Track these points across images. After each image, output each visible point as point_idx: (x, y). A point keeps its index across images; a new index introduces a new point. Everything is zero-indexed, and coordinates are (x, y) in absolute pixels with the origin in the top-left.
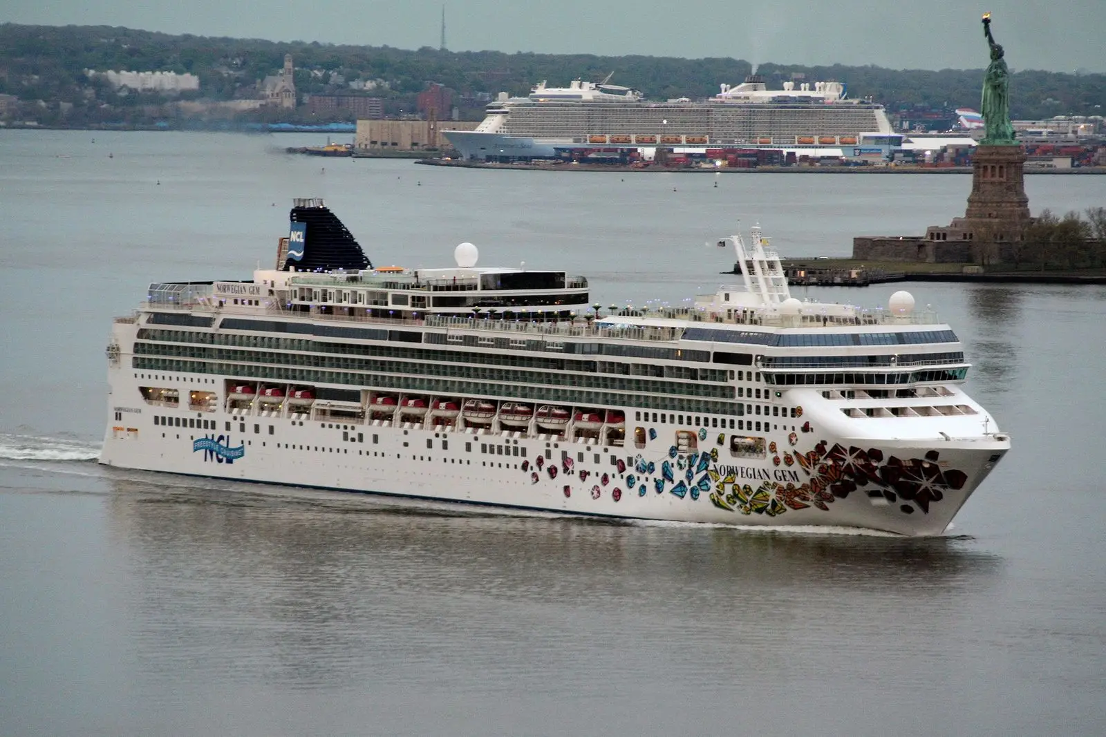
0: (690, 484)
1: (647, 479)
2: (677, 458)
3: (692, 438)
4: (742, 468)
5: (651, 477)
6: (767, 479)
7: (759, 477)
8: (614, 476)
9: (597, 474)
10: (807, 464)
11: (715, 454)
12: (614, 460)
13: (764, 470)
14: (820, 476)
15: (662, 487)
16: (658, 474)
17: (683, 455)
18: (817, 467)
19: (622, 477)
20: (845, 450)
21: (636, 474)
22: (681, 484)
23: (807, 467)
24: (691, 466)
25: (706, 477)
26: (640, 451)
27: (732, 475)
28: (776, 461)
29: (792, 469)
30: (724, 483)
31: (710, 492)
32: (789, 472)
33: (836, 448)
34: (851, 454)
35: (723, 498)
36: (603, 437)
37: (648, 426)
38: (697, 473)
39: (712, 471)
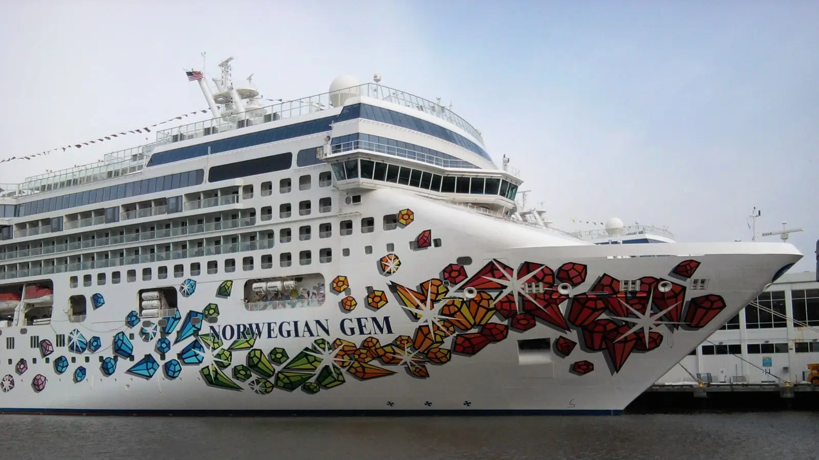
0: (163, 357)
1: (87, 359)
2: (139, 326)
3: (169, 296)
4: (269, 324)
5: (95, 358)
6: (323, 335)
7: (307, 334)
8: (35, 361)
9: (10, 361)
10: (418, 302)
11: (212, 311)
12: (35, 342)
13: (318, 322)
14: (441, 320)
15: (114, 367)
16: (107, 351)
17: (152, 320)
18: (438, 306)
19: (47, 361)
20: (510, 270)
21: (69, 355)
22: (148, 359)
23: (418, 307)
24: (165, 332)
25: (195, 345)
26: (77, 326)
27: (248, 337)
28: (347, 305)
29: (380, 315)
30: (230, 349)
31: (202, 366)
32: (374, 319)
33: (491, 268)
34: (520, 276)
35: (228, 372)
36: (20, 315)
37: (88, 293)
38: (176, 342)
39: (207, 335)
